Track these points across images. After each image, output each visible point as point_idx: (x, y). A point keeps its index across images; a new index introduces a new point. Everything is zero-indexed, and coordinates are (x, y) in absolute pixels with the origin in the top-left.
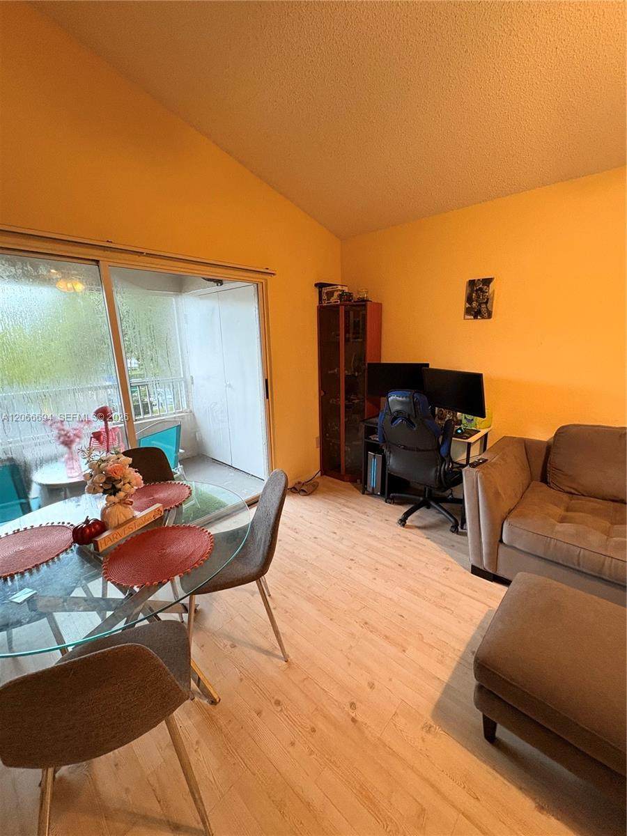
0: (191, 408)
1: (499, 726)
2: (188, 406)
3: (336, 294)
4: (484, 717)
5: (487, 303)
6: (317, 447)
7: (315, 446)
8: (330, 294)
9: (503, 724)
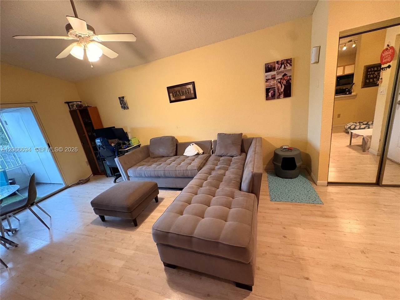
0: (23, 163)
1: (105, 216)
2: (22, 163)
3: (75, 105)
4: (99, 216)
5: (125, 104)
6: (88, 165)
7: (87, 165)
8: (73, 106)
9: (106, 215)
